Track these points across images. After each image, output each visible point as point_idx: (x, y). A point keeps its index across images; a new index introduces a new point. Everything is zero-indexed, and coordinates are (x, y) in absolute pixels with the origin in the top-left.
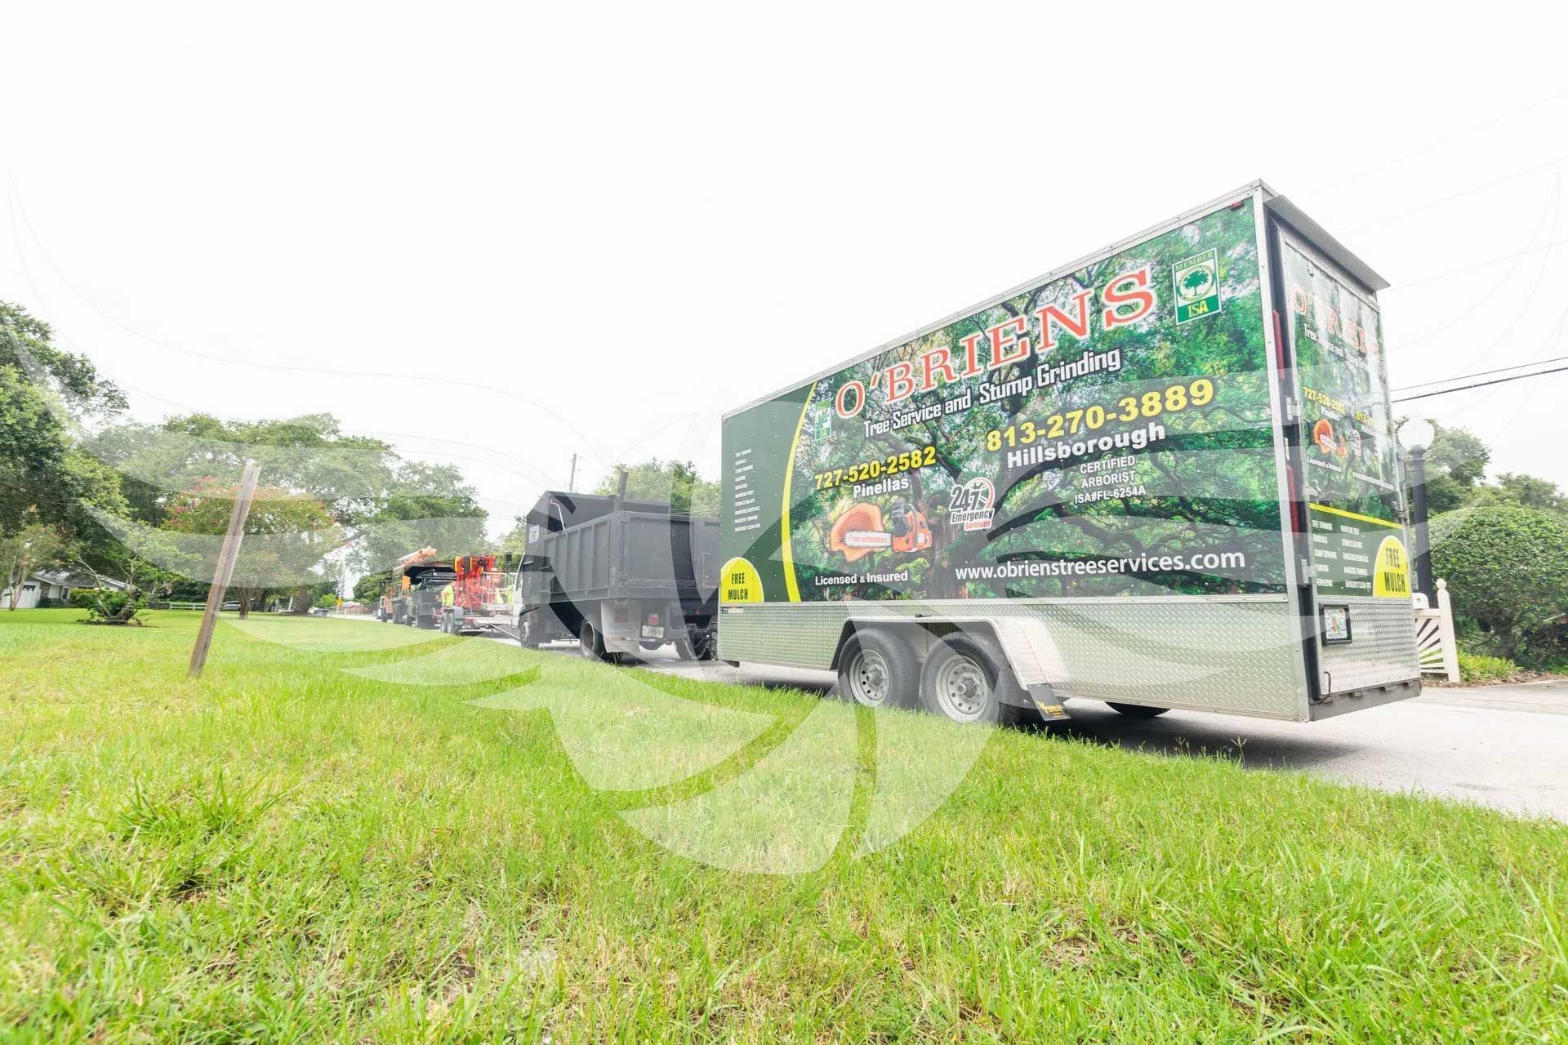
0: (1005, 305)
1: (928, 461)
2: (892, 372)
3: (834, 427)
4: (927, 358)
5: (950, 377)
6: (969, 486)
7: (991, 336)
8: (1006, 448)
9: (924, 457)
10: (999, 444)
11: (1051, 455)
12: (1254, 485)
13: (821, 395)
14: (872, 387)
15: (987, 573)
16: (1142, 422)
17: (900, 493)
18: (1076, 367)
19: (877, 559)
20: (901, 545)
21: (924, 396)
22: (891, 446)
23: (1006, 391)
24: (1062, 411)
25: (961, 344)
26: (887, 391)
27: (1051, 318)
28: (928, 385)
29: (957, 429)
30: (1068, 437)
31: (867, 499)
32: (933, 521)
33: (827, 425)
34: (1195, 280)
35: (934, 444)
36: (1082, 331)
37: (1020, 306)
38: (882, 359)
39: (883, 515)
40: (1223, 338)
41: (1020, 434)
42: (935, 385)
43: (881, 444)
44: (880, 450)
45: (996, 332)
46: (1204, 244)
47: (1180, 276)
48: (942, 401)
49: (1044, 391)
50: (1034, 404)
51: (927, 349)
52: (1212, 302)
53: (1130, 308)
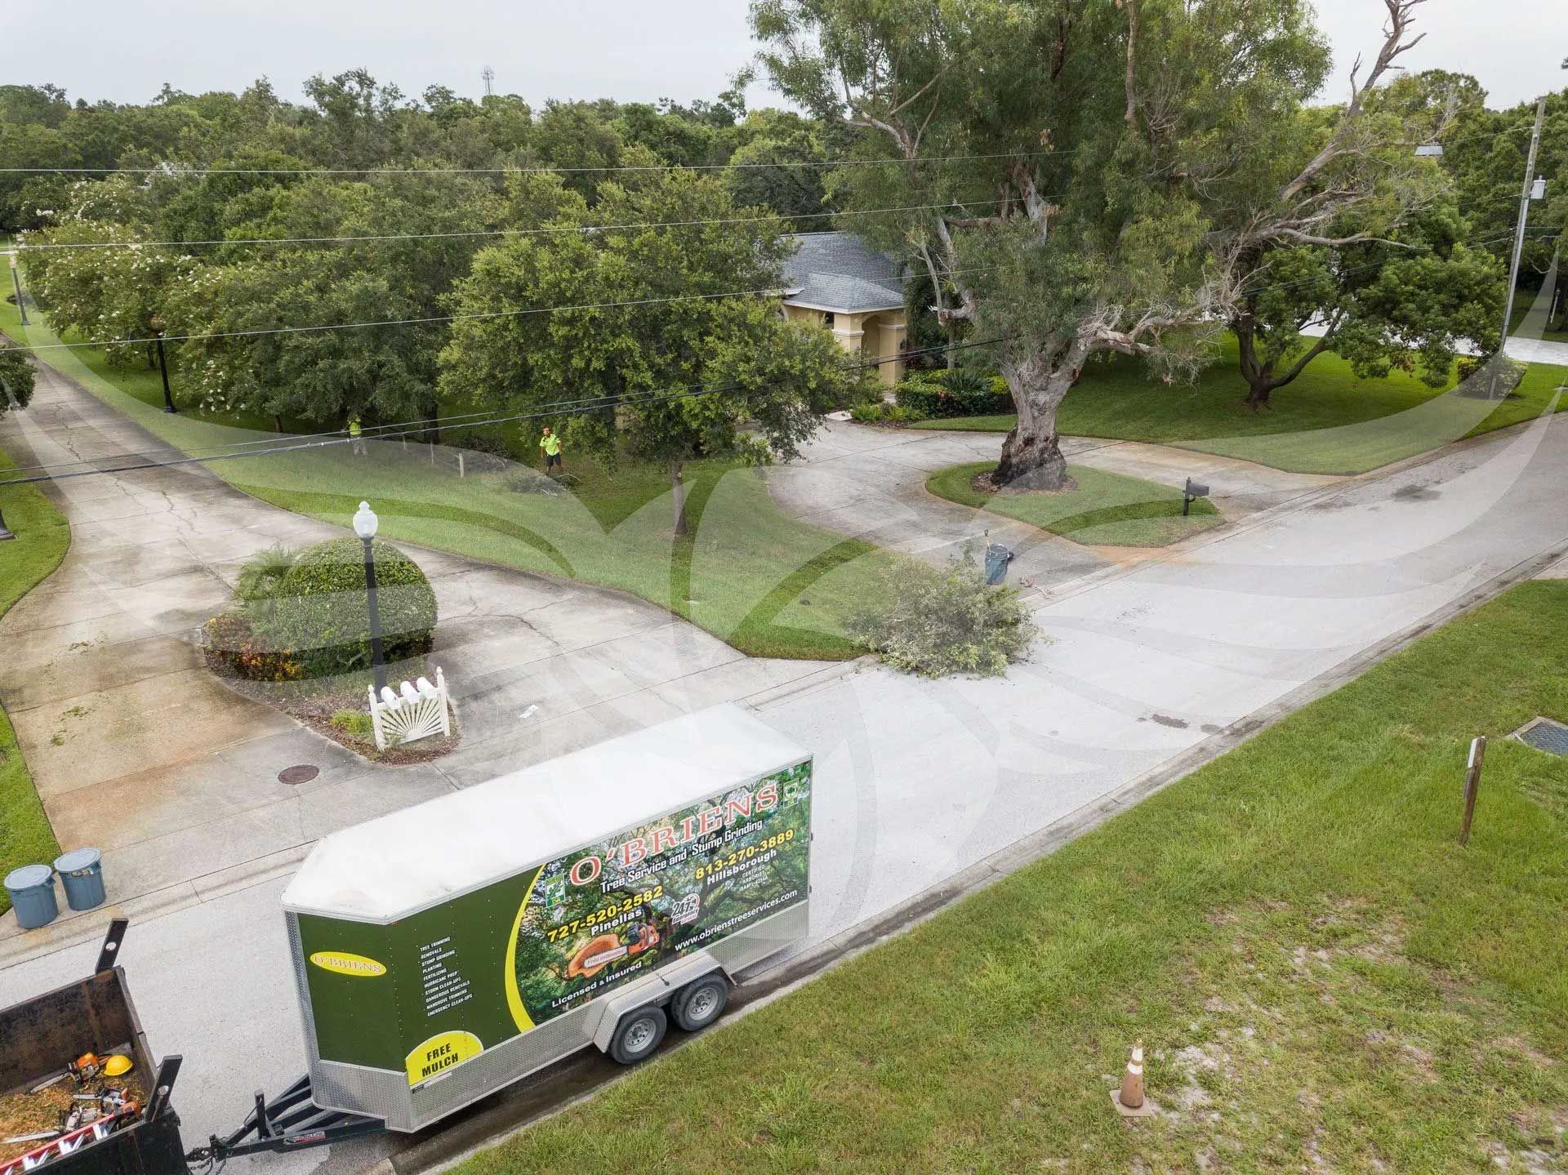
0: (709, 801)
1: (656, 896)
2: (627, 846)
3: (568, 893)
4: (656, 835)
5: (672, 843)
6: (685, 901)
7: (700, 818)
8: (707, 875)
9: (653, 894)
10: (703, 874)
11: (730, 873)
12: (802, 865)
13: (552, 873)
14: (608, 859)
15: (695, 939)
16: (768, 850)
17: (635, 919)
18: (743, 831)
19: (614, 966)
20: (636, 949)
21: (653, 858)
22: (626, 893)
23: (708, 846)
24: (736, 852)
25: (682, 822)
26: (624, 859)
27: (733, 807)
28: (657, 850)
29: (678, 873)
30: (738, 863)
31: (606, 932)
32: (660, 927)
33: (562, 892)
34: (791, 790)
35: (661, 884)
36: (747, 813)
37: (718, 801)
38: (617, 840)
39: (619, 937)
40: (797, 813)
41: (714, 866)
42: (661, 850)
43: (617, 894)
44: (616, 898)
45: (703, 816)
46: (795, 776)
47: (786, 789)
48: (667, 859)
49: (728, 843)
50: (723, 850)
51: (656, 829)
52: (795, 799)
53: (768, 802)
